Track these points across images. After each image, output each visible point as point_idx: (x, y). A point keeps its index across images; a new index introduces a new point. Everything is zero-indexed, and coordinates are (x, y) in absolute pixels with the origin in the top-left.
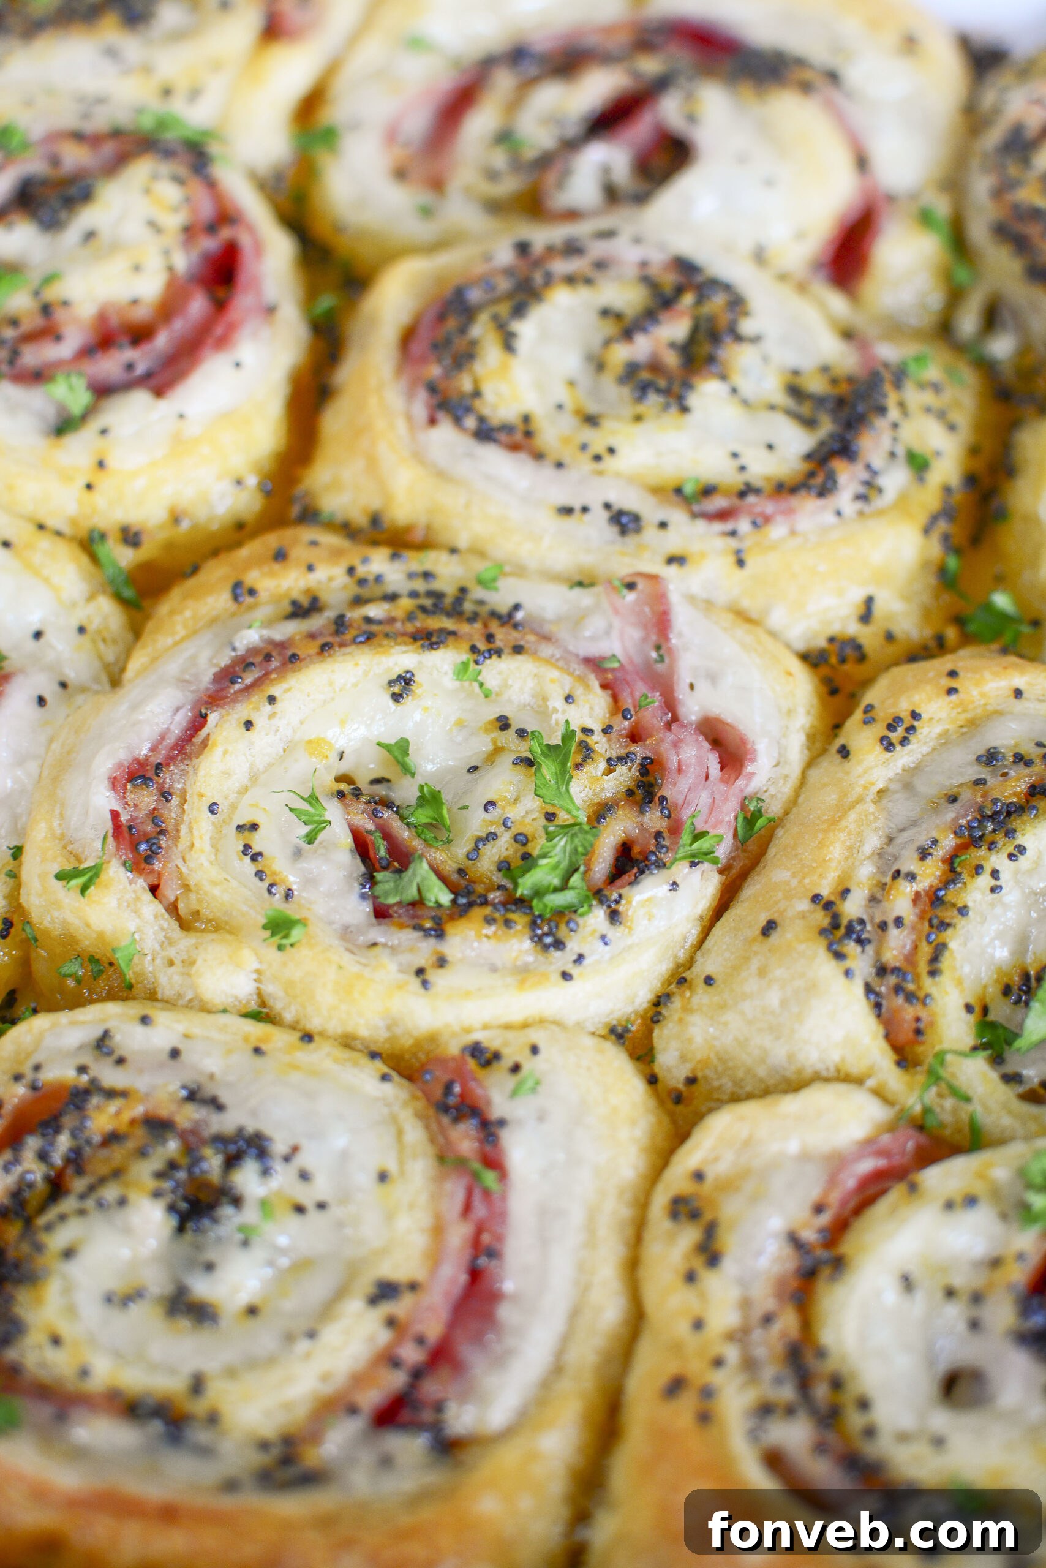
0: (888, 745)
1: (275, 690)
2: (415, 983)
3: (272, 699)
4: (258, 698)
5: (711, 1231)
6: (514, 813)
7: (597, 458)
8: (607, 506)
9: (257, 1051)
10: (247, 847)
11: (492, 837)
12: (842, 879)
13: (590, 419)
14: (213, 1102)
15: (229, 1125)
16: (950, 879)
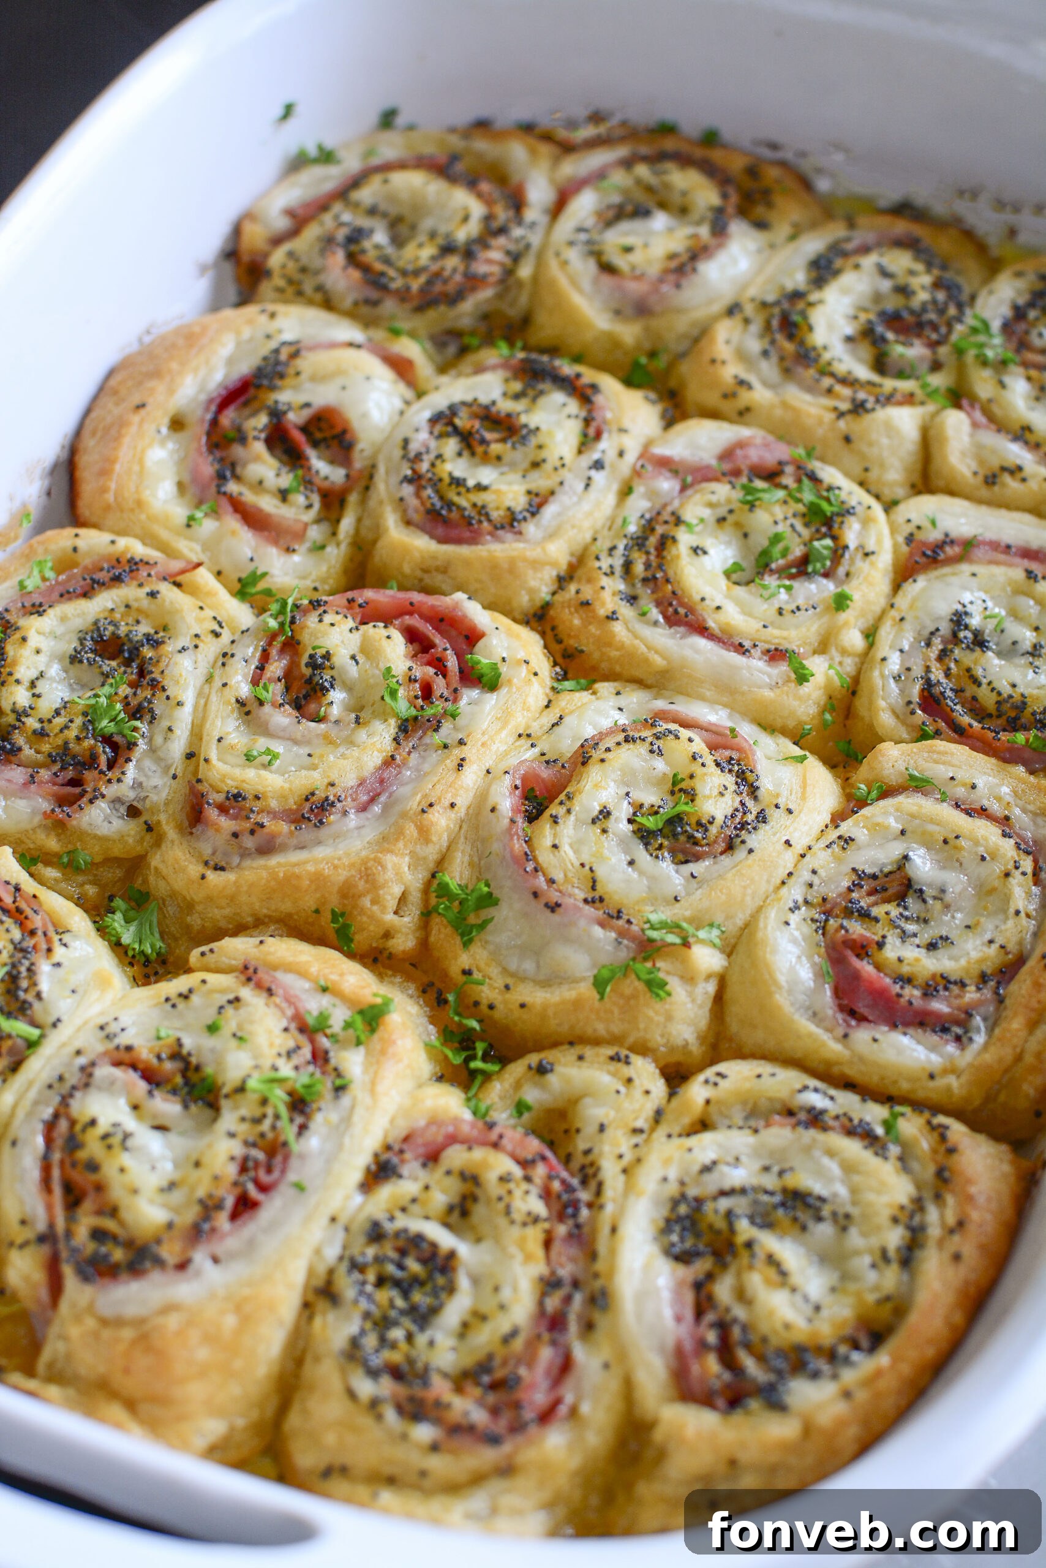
0: (750, 387)
1: (697, 598)
2: (871, 558)
3: (703, 599)
4: (699, 608)
5: (1003, 469)
6: (780, 516)
7: (563, 465)
8: (590, 468)
9: (902, 619)
10: (793, 612)
11: (792, 526)
12: (827, 409)
13: (536, 465)
14: (932, 634)
15: (945, 628)
16: (832, 375)
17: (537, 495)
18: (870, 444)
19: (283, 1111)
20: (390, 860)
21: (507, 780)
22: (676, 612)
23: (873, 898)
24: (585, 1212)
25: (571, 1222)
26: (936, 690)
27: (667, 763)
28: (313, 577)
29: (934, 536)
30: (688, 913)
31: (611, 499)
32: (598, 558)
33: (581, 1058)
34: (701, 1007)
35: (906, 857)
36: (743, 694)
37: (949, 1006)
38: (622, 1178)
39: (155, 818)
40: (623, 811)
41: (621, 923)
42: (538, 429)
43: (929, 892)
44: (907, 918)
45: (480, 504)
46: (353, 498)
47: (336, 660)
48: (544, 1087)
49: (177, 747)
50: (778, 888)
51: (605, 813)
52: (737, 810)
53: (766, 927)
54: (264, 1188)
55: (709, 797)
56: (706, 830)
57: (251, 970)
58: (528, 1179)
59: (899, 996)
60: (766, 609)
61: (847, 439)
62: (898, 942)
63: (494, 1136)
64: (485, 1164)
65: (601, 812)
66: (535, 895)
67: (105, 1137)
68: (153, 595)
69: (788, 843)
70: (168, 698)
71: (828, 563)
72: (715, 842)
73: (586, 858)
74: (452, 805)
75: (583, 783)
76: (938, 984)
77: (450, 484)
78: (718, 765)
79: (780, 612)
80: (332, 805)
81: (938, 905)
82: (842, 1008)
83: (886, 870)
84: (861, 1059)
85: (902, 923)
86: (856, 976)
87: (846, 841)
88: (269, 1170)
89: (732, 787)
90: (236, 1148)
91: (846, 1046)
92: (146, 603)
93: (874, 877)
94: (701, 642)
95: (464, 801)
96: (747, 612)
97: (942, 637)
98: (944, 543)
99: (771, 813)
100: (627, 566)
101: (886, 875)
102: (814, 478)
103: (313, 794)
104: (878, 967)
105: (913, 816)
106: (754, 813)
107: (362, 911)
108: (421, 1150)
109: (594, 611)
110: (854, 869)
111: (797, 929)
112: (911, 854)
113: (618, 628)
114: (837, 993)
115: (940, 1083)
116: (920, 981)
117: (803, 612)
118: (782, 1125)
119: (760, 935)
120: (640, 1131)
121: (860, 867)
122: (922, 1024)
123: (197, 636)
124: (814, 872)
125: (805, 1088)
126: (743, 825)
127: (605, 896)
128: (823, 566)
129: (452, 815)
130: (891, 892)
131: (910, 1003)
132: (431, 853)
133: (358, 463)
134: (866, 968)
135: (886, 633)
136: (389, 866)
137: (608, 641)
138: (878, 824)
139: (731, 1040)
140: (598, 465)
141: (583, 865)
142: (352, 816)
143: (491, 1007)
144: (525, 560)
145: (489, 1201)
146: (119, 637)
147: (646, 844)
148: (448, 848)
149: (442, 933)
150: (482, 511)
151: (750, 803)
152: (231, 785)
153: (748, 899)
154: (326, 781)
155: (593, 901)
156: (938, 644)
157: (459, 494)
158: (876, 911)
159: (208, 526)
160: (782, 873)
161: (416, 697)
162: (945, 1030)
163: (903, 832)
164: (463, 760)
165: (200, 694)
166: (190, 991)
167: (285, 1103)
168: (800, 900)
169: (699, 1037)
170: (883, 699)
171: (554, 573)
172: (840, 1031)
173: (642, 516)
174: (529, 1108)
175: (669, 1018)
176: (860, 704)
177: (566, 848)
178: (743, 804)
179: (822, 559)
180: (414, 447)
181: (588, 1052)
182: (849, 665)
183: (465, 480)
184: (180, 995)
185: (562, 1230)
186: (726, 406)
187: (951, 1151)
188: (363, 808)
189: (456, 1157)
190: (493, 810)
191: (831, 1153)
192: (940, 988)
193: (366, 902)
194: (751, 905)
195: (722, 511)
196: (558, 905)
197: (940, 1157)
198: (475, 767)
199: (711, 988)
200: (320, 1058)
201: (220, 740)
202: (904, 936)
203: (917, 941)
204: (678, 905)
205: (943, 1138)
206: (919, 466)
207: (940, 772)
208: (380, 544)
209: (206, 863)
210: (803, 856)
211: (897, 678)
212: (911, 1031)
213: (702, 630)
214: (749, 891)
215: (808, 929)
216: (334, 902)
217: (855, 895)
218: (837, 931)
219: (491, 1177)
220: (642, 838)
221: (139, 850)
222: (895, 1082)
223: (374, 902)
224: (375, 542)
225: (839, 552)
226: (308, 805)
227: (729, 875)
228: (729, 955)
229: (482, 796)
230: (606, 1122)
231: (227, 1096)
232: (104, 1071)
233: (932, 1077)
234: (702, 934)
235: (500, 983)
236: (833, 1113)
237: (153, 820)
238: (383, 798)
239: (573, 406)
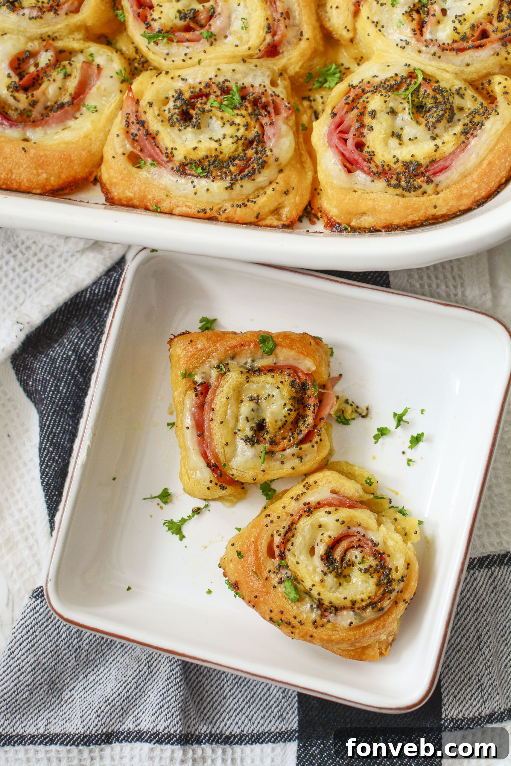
39: (276, 72)
46: (60, 45)
47: (180, 8)
49: (241, 67)
68: (151, 104)
70: (216, 76)
133: (35, 46)
152: (263, 32)
180: (35, 13)
201: (236, 46)
208: (89, 24)
209: (299, 41)
221: (288, 80)
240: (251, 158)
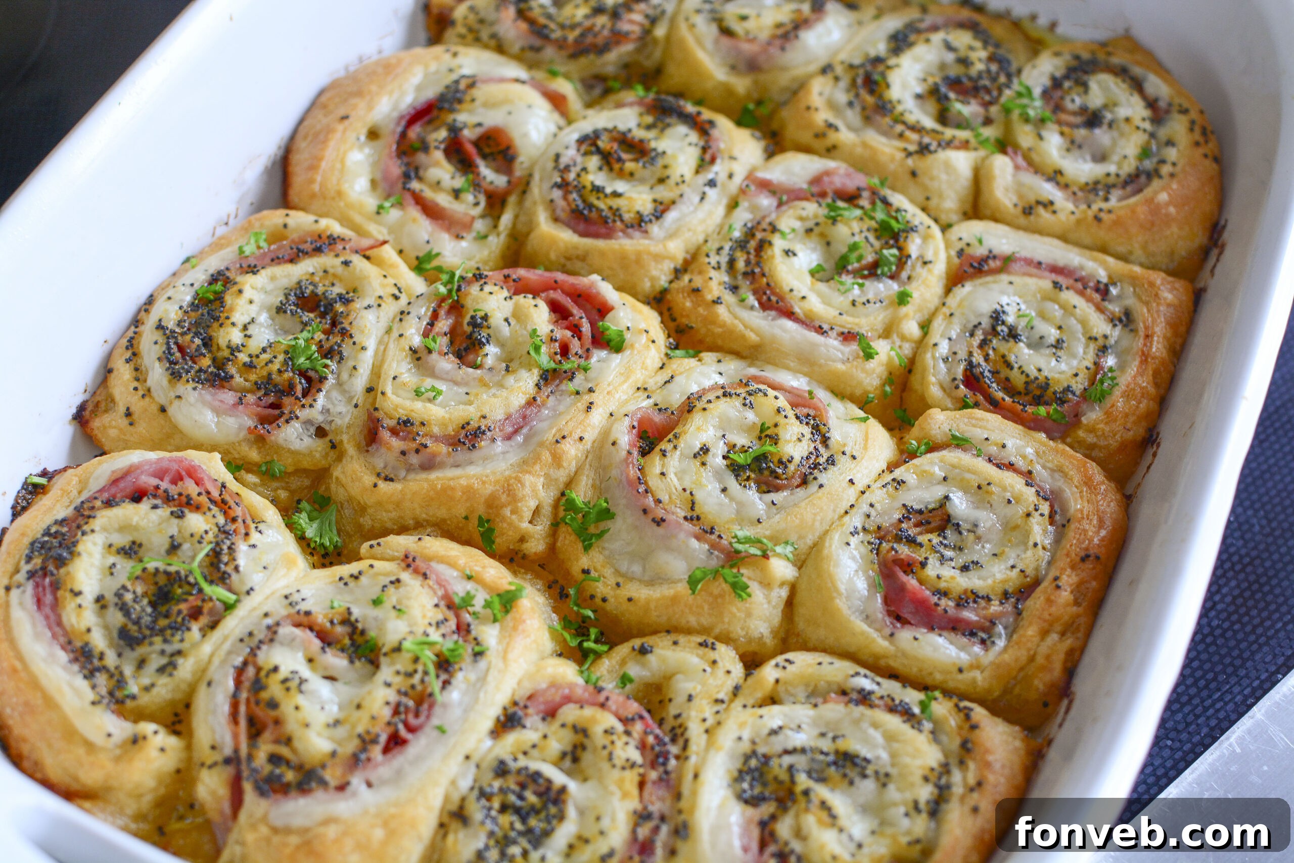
0: (836, 129)
1: (787, 289)
2: (929, 266)
3: (791, 290)
4: (788, 296)
5: (1038, 203)
6: (856, 229)
7: (684, 182)
8: (705, 185)
9: (951, 315)
10: (864, 304)
11: (866, 238)
12: (898, 149)
13: (662, 181)
14: (975, 327)
15: (986, 323)
16: (904, 123)
17: (661, 203)
18: (932, 179)
19: (432, 669)
20: (528, 479)
21: (627, 422)
22: (769, 299)
23: (918, 529)
24: (673, 762)
25: (661, 769)
26: (977, 371)
27: (757, 415)
28: (478, 258)
29: (980, 251)
30: (768, 533)
31: (721, 211)
32: (708, 256)
33: (675, 643)
34: (775, 607)
35: (947, 498)
36: (820, 366)
37: (977, 615)
38: (704, 737)
39: (338, 438)
40: (719, 449)
41: (713, 537)
42: (664, 153)
43: (964, 526)
44: (946, 546)
45: (615, 207)
46: (512, 200)
47: (492, 321)
48: (643, 665)
49: (360, 382)
50: (842, 517)
51: (705, 450)
52: (811, 453)
53: (830, 546)
54: (411, 730)
55: (789, 442)
56: (786, 467)
57: (411, 559)
58: (628, 733)
59: (937, 605)
60: (843, 301)
61: (914, 174)
62: (938, 564)
63: (601, 698)
64: (593, 720)
65: (701, 449)
66: (645, 511)
67: (285, 681)
68: (346, 263)
69: (851, 481)
70: (354, 343)
71: (894, 268)
72: (793, 477)
73: (687, 484)
74: (581, 439)
75: (687, 426)
76: (968, 598)
77: (592, 191)
78: (797, 418)
79: (854, 303)
80: (484, 433)
81: (971, 536)
82: (889, 613)
83: (930, 507)
84: (904, 654)
85: (942, 549)
86: (902, 588)
87: (898, 483)
88: (417, 715)
89: (808, 436)
90: (391, 695)
91: (891, 643)
92: (340, 270)
93: (920, 512)
94: (789, 324)
95: (590, 436)
96: (826, 302)
97: (983, 330)
98: (988, 257)
99: (839, 458)
100: (732, 263)
101: (930, 511)
102: (886, 202)
103: (468, 424)
104: (921, 582)
105: (954, 467)
106: (825, 457)
107: (504, 519)
108: (542, 707)
109: (703, 296)
110: (904, 505)
111: (856, 549)
112: (951, 495)
113: (721, 310)
114: (887, 601)
115: (967, 676)
116: (954, 595)
117: (872, 304)
118: (837, 702)
119: (825, 552)
120: (722, 701)
121: (909, 504)
122: (954, 629)
123: (380, 297)
124: (872, 505)
125: (857, 674)
126: (816, 466)
127: (702, 516)
128: (890, 269)
129: (581, 446)
130: (933, 525)
131: (946, 611)
132: (562, 476)
133: (518, 172)
134: (911, 582)
135: (938, 325)
136: (527, 484)
137: (712, 320)
138: (925, 471)
139: (798, 635)
140: (712, 183)
141: (684, 490)
142: (499, 443)
143: (604, 600)
144: (649, 253)
145: (595, 750)
146: (317, 295)
147: (737, 476)
148: (576, 473)
149: (567, 540)
150: (616, 213)
151: (822, 450)
152: (402, 414)
153: (817, 524)
154: (479, 414)
155: (692, 519)
156: (979, 335)
157: (598, 198)
158: (920, 539)
159: (394, 214)
160: (845, 505)
161: (556, 354)
162: (973, 634)
163: (945, 479)
164: (591, 403)
165: (380, 342)
166: (360, 573)
167: (433, 662)
168: (860, 527)
169: (772, 632)
170: (934, 375)
171: (672, 266)
172: (888, 631)
173: (745, 225)
174: (631, 681)
175: (749, 615)
176: (915, 380)
177: (671, 476)
178: (816, 449)
179: (890, 264)
180: (564, 161)
181: (682, 639)
182: (907, 349)
183: (603, 188)
184: (352, 576)
185: (653, 775)
186: (818, 144)
187: (974, 727)
188: (509, 437)
189: (569, 713)
190: (614, 444)
191: (875, 725)
192: (970, 601)
193: (507, 512)
194: (819, 528)
195: (810, 224)
196: (663, 520)
197: (965, 733)
198: (601, 410)
199: (784, 593)
200: (463, 629)
201: (394, 378)
202: (943, 559)
203: (953, 564)
204: (760, 526)
205: (968, 717)
206: (971, 199)
207: (977, 434)
208: (532, 236)
209: (378, 475)
210: (863, 493)
211: (945, 360)
212: (945, 633)
213: (789, 314)
214: (819, 518)
215: (864, 549)
216: (481, 510)
217: (904, 525)
218: (888, 552)
219: (597, 731)
220: (734, 471)
221: (324, 463)
222: (931, 674)
223: (513, 512)
224: (528, 234)
225: (903, 260)
226: (463, 432)
227: (803, 504)
228: (800, 568)
229: (605, 433)
230: (693, 693)
231: (385, 654)
232: (287, 630)
233: (960, 670)
234: (779, 549)
235: (612, 581)
236: (879, 695)
237: (336, 440)
238: (525, 430)
239: (694, 137)
240: (195, 363)
